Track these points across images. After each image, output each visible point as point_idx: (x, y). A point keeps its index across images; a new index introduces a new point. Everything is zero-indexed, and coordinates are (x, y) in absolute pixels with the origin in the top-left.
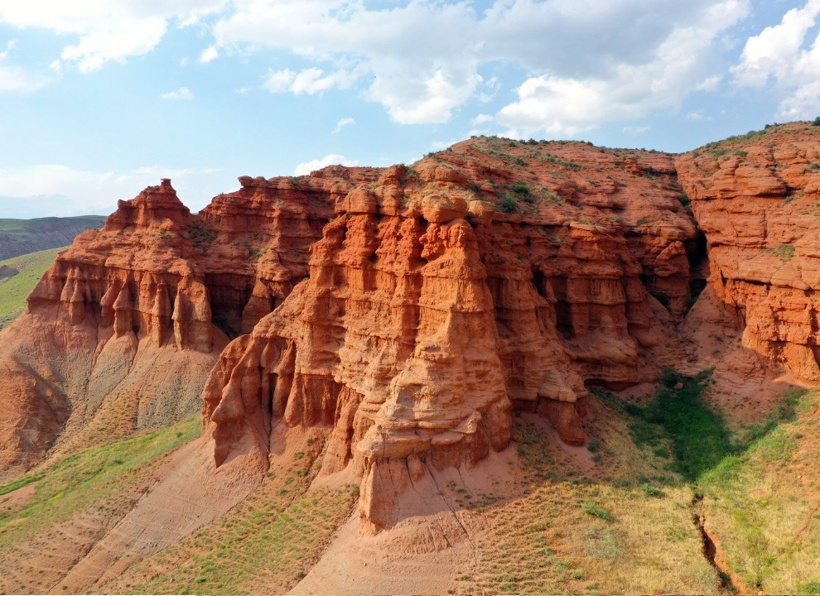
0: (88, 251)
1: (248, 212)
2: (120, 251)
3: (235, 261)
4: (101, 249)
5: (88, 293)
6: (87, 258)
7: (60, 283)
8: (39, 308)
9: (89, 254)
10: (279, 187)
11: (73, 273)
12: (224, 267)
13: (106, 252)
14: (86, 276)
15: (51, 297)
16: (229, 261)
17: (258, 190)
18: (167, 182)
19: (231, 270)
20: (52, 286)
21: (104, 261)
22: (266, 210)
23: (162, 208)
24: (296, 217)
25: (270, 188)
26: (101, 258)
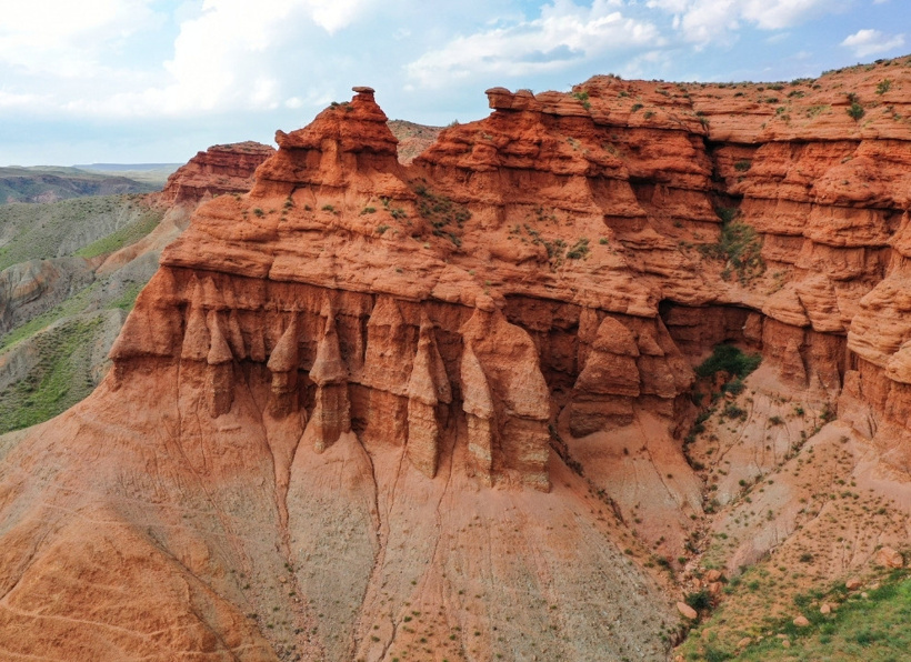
0: (233, 243)
1: (513, 162)
2: (301, 244)
3: (525, 268)
4: (255, 241)
5: (238, 339)
6: (229, 258)
7: (176, 317)
8: (137, 376)
9: (234, 251)
10: (558, 111)
11: (202, 292)
12: (506, 280)
13: (270, 246)
14: (229, 299)
15: (161, 350)
16: (512, 266)
17: (528, 116)
18: (366, 95)
19: (520, 288)
20: (160, 324)
21: (268, 266)
22: (551, 158)
23: (368, 149)
24: (610, 173)
25: (548, 113)
26: (262, 258)
